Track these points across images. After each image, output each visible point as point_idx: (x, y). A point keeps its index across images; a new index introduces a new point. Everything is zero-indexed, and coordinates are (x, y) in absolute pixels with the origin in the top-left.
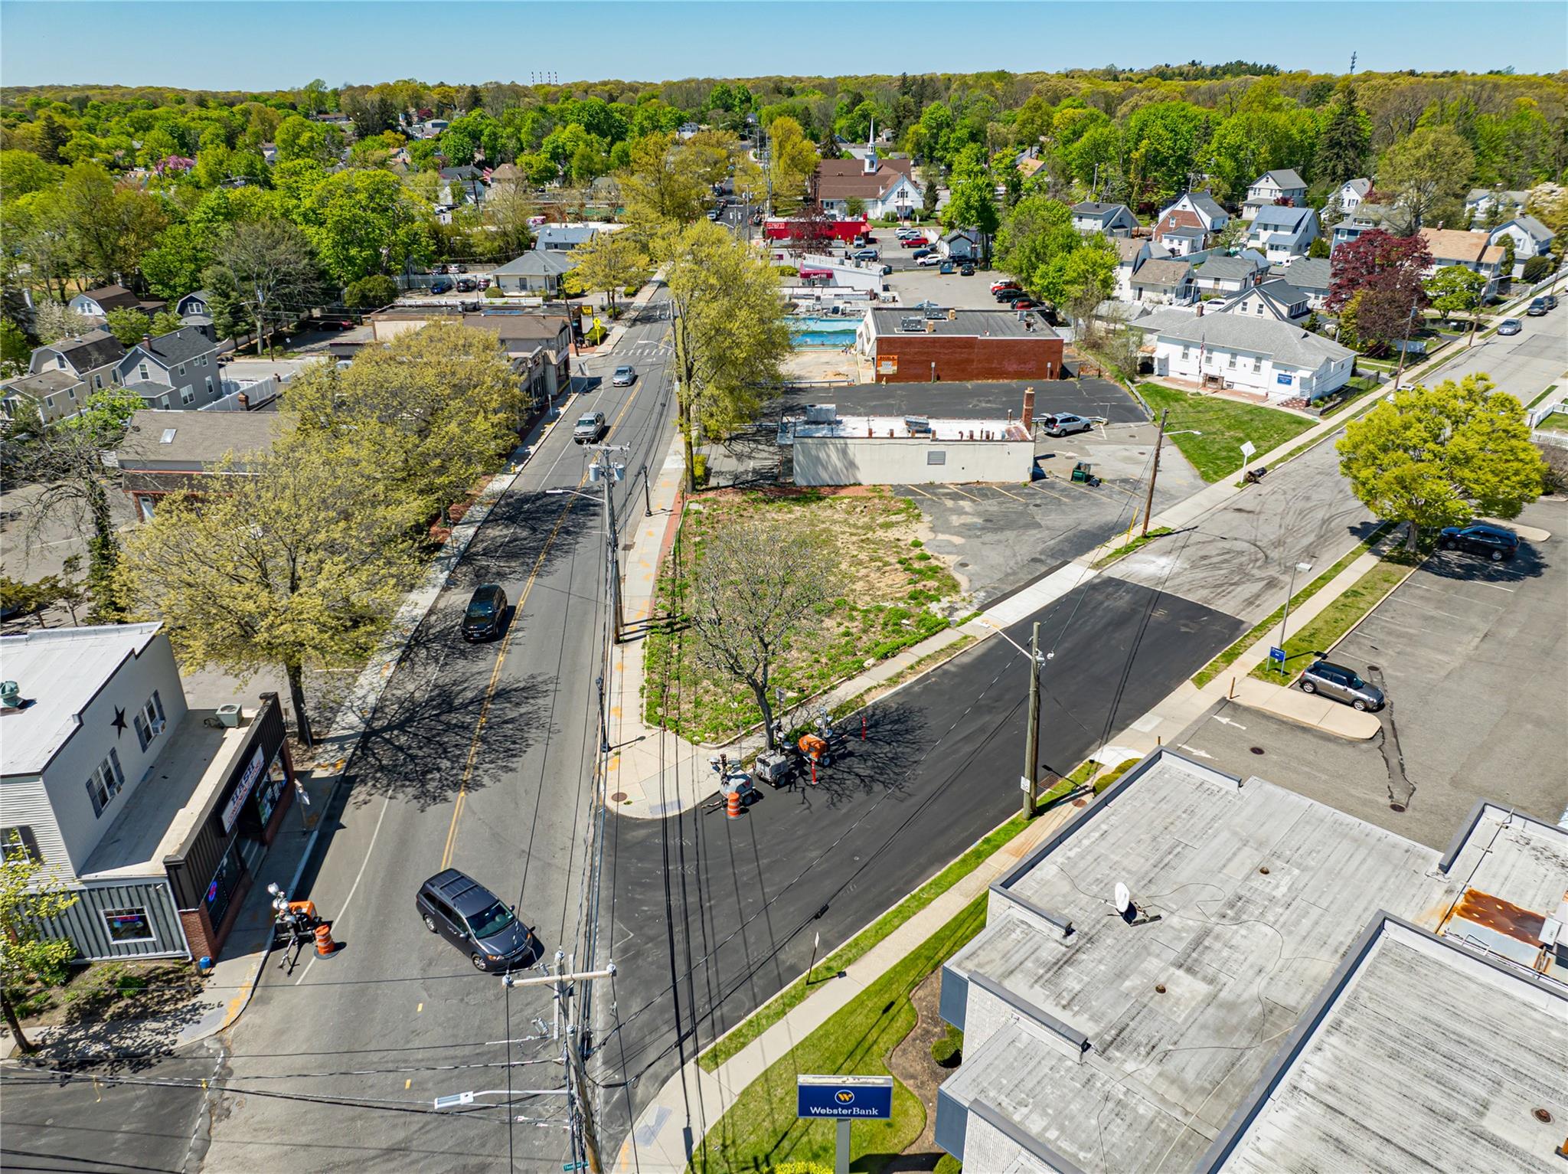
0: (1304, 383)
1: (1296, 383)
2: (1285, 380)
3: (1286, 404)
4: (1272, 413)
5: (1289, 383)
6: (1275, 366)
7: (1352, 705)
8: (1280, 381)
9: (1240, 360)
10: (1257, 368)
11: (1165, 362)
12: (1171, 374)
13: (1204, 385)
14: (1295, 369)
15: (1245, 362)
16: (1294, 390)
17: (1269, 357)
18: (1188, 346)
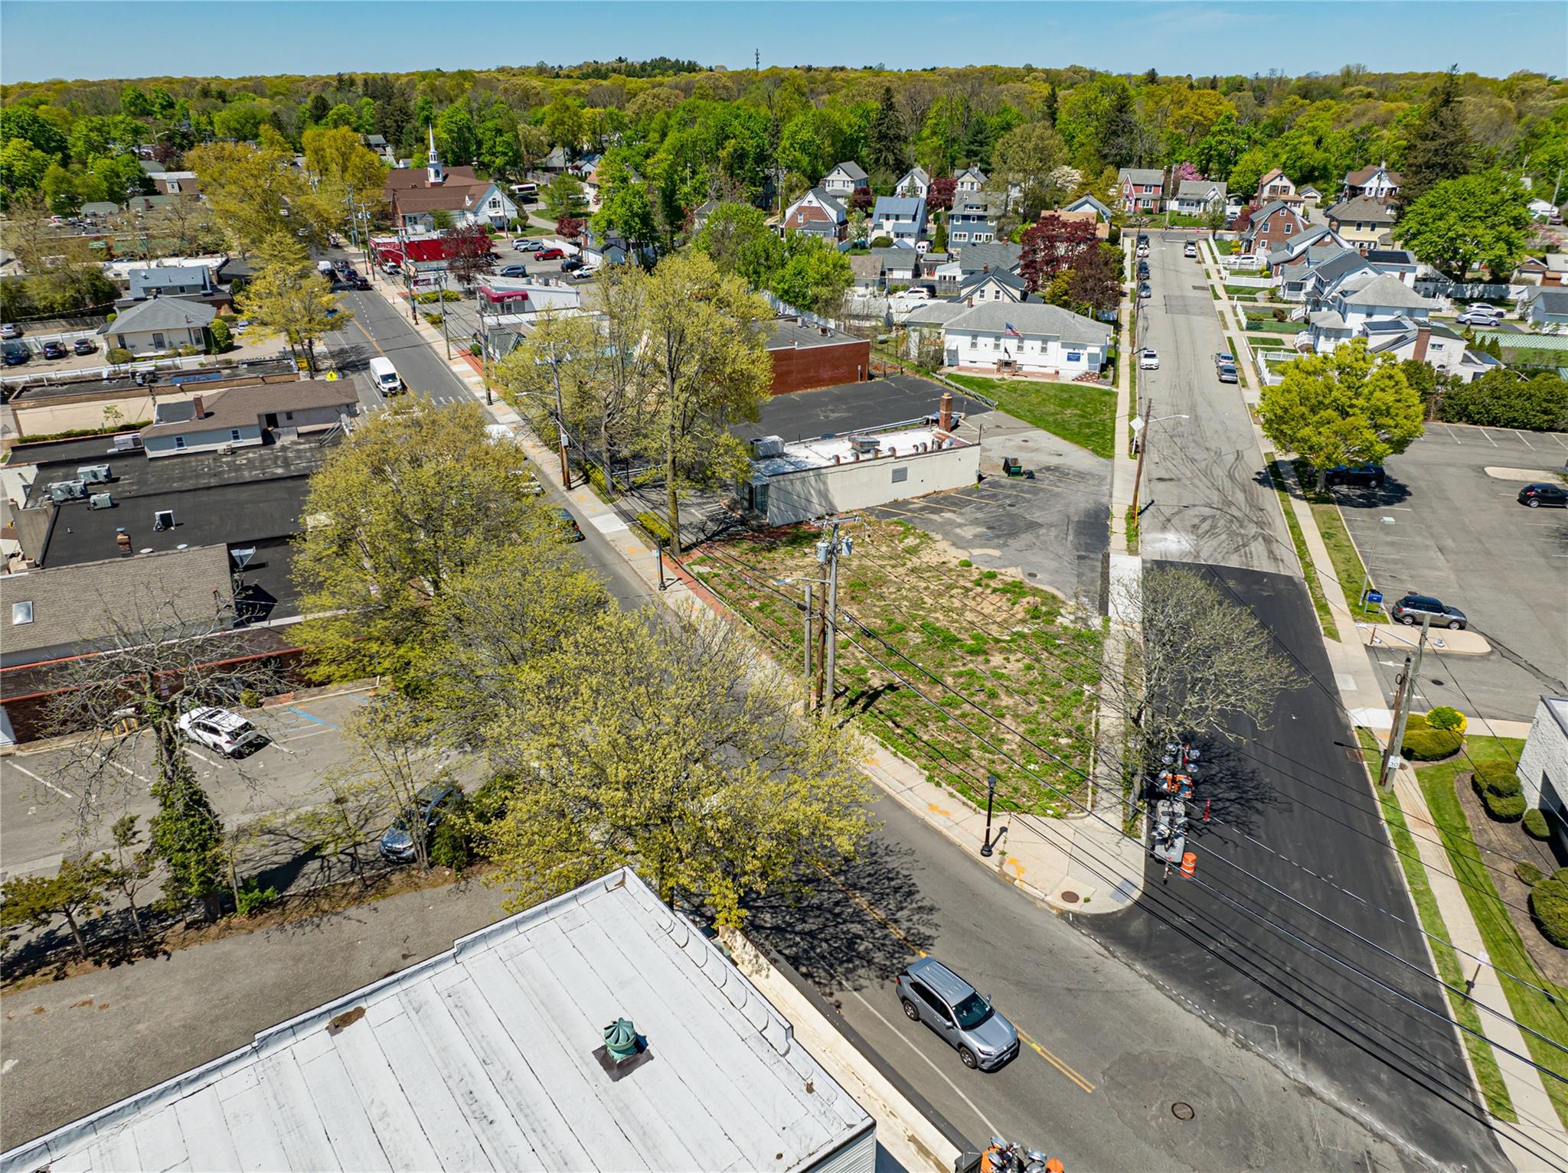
0: (1092, 357)
1: (1084, 359)
2: (1074, 358)
3: (1080, 378)
4: (1064, 388)
5: (1078, 359)
6: (1064, 346)
7: (1448, 627)
8: (1069, 359)
9: (1027, 344)
10: (1044, 349)
11: (954, 354)
12: (961, 364)
13: (999, 370)
14: (1084, 347)
15: (1032, 346)
16: (1083, 366)
17: (1056, 339)
18: (975, 336)
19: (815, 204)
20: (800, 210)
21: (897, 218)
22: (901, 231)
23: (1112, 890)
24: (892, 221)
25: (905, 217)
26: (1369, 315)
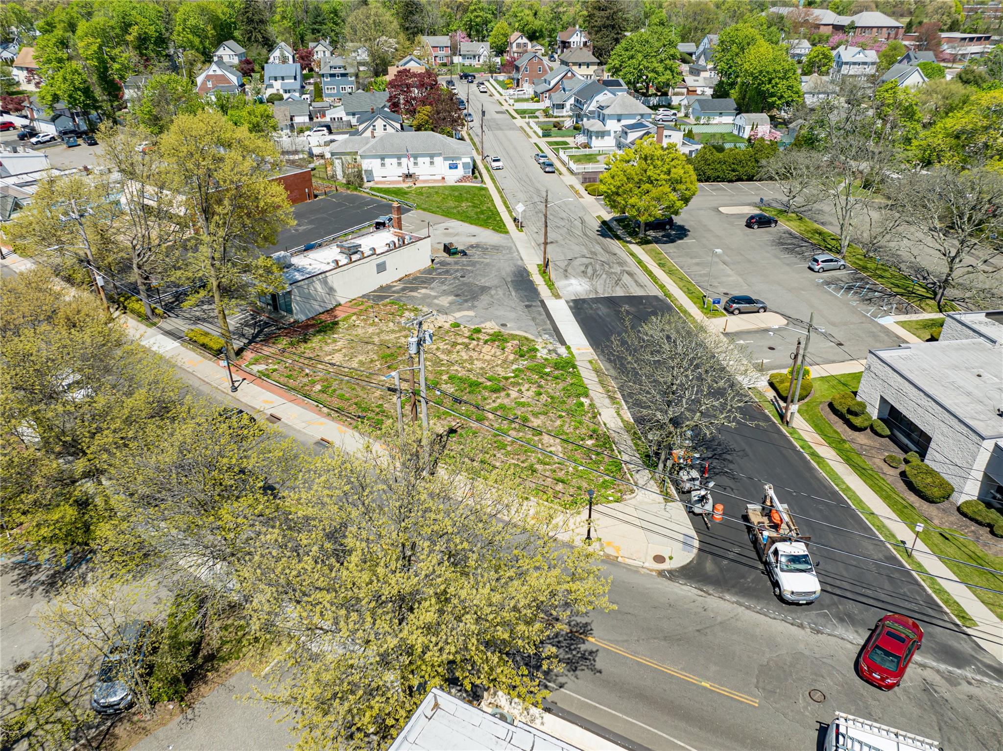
0: (465, 165)
1: (460, 166)
2: (453, 167)
3: (460, 181)
4: (453, 188)
5: (456, 168)
6: (446, 159)
7: (758, 312)
8: (450, 168)
9: (420, 160)
10: (432, 163)
11: (370, 173)
12: (376, 179)
13: (404, 181)
14: (460, 159)
15: (423, 161)
16: (460, 172)
17: (440, 155)
18: (383, 159)
19: (219, 72)
20: (208, 78)
21: (283, 78)
22: (287, 88)
23: (681, 545)
24: (280, 82)
25: (289, 77)
26: (619, 120)
